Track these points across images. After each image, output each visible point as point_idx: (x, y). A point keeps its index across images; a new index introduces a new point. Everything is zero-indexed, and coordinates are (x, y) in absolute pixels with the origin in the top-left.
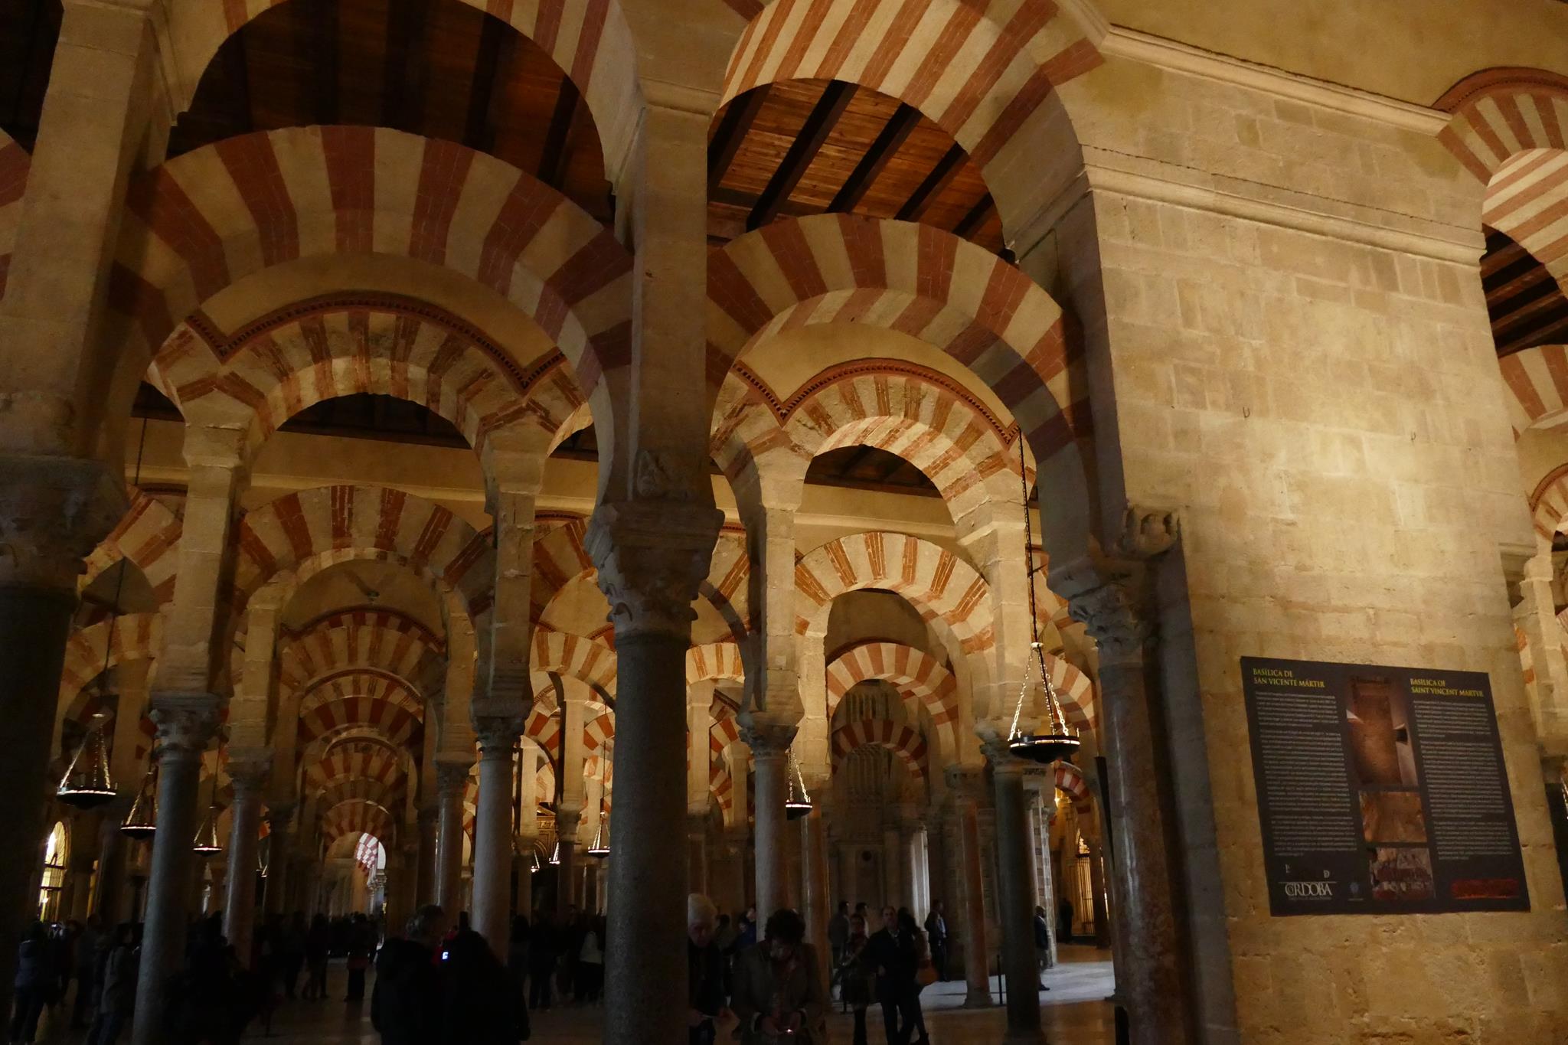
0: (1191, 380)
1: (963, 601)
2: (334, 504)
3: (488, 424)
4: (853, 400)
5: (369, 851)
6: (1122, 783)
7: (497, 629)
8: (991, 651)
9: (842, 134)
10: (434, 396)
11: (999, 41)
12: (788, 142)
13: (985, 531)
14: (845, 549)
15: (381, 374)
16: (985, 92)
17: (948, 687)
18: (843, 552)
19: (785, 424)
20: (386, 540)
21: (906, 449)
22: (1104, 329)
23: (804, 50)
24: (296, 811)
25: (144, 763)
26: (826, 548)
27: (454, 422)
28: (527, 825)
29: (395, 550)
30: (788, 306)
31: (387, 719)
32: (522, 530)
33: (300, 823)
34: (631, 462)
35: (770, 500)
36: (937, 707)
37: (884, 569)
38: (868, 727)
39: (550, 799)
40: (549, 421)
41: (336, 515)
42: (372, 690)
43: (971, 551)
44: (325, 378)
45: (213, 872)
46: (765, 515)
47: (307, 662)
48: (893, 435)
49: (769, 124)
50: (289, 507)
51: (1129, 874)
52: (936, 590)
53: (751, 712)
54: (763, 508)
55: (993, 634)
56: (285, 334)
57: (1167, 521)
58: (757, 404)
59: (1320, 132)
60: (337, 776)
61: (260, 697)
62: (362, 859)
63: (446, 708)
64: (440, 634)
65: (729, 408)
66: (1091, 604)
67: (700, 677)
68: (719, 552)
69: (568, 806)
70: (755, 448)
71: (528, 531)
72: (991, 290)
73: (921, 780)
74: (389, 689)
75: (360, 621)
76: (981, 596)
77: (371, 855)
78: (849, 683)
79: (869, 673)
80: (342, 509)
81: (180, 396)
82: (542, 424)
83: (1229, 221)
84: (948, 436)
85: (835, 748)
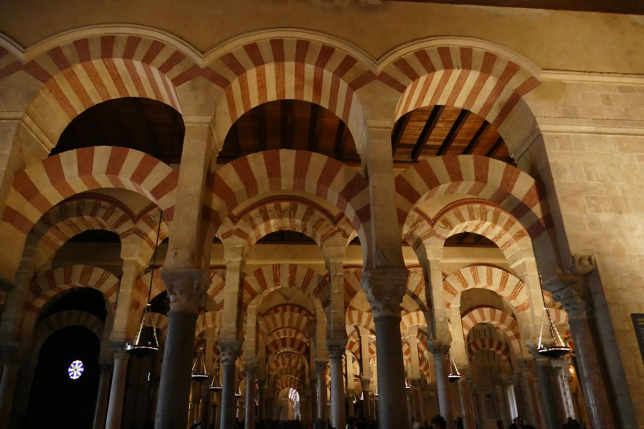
0: (593, 202)
1: (513, 291)
2: (274, 271)
3: (324, 238)
4: (459, 216)
5: (293, 395)
6: (584, 368)
7: (333, 313)
8: (528, 311)
9: (443, 118)
10: (305, 229)
11: (498, 83)
12: (424, 124)
13: (520, 262)
14: (462, 273)
15: (286, 224)
16: (494, 102)
17: (514, 324)
18: (461, 274)
19: (434, 227)
20: (292, 283)
21: (483, 232)
22: (553, 186)
23: (424, 97)
24: (267, 380)
25: (216, 364)
26: (455, 274)
27: (312, 237)
28: (350, 385)
29: (295, 286)
30: (427, 192)
31: (296, 345)
32: (339, 275)
33: (268, 385)
34: (374, 254)
35: (431, 257)
36: (510, 333)
37: (479, 280)
38: (483, 342)
39: (358, 374)
40: (345, 235)
41: (275, 275)
42: (290, 334)
43: (515, 270)
44: (268, 226)
45: (240, 403)
46: (429, 263)
47: (268, 326)
48: (477, 227)
49: (415, 119)
50: (259, 273)
51: (592, 407)
52: (502, 287)
53: (431, 340)
54: (428, 260)
55: (528, 304)
56: (254, 213)
57: (590, 260)
58: (422, 221)
59: (640, 95)
60: (280, 367)
61: (253, 339)
62: (291, 398)
63: (317, 341)
64: (313, 312)
65: (411, 224)
66: (562, 294)
67: (411, 325)
68: (413, 278)
69: (365, 377)
70: (423, 237)
71: (341, 275)
72: (505, 176)
73: (508, 363)
74: (296, 334)
75: (285, 310)
76: (521, 289)
77: (294, 396)
78: (472, 325)
79: (479, 320)
80: (276, 272)
81: (222, 238)
82: (343, 236)
83: (603, 136)
84: (500, 225)
85: (469, 351)
